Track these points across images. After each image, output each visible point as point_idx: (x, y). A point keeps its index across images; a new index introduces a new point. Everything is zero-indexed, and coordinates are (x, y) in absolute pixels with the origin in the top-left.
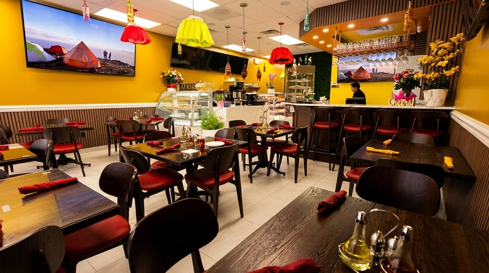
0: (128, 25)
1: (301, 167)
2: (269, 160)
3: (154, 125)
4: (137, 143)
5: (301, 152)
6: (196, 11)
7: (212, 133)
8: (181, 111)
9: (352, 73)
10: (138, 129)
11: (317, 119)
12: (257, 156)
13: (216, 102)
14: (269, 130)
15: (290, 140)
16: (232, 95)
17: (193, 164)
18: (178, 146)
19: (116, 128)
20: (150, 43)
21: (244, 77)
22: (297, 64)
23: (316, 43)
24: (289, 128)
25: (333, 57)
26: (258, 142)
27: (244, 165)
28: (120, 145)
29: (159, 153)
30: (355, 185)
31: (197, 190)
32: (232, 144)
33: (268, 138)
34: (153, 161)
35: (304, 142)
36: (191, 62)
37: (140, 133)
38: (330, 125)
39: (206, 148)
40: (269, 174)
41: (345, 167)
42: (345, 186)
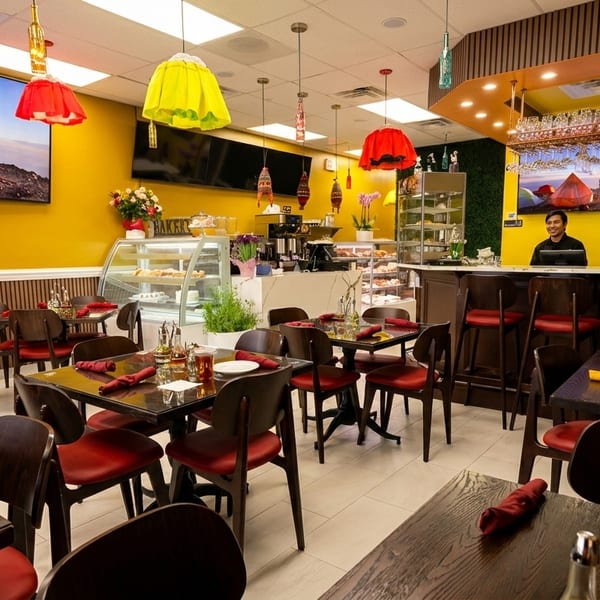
0: (34, 79)
1: (437, 422)
2: (362, 406)
3: (95, 321)
4: (55, 366)
5: (436, 385)
6: (190, 44)
7: (229, 340)
8: (157, 288)
9: (552, 190)
10: (57, 332)
11: (473, 302)
12: (334, 397)
13: (237, 263)
14: (362, 330)
15: (410, 354)
16: (274, 248)
17: (186, 417)
18: (153, 373)
19: (7, 329)
20: (84, 121)
21: (303, 201)
22: (425, 169)
23: (466, 118)
24: (408, 326)
25: (508, 150)
26: (336, 360)
27: (306, 418)
28: (17, 371)
29: (106, 392)
30: (565, 465)
31: (196, 482)
32: (276, 368)
33: (358, 351)
34: (91, 411)
35: (443, 361)
36: (180, 167)
37: (64, 341)
38: (504, 317)
39: (215, 378)
40: (361, 439)
41: (540, 421)
42: (542, 469)
